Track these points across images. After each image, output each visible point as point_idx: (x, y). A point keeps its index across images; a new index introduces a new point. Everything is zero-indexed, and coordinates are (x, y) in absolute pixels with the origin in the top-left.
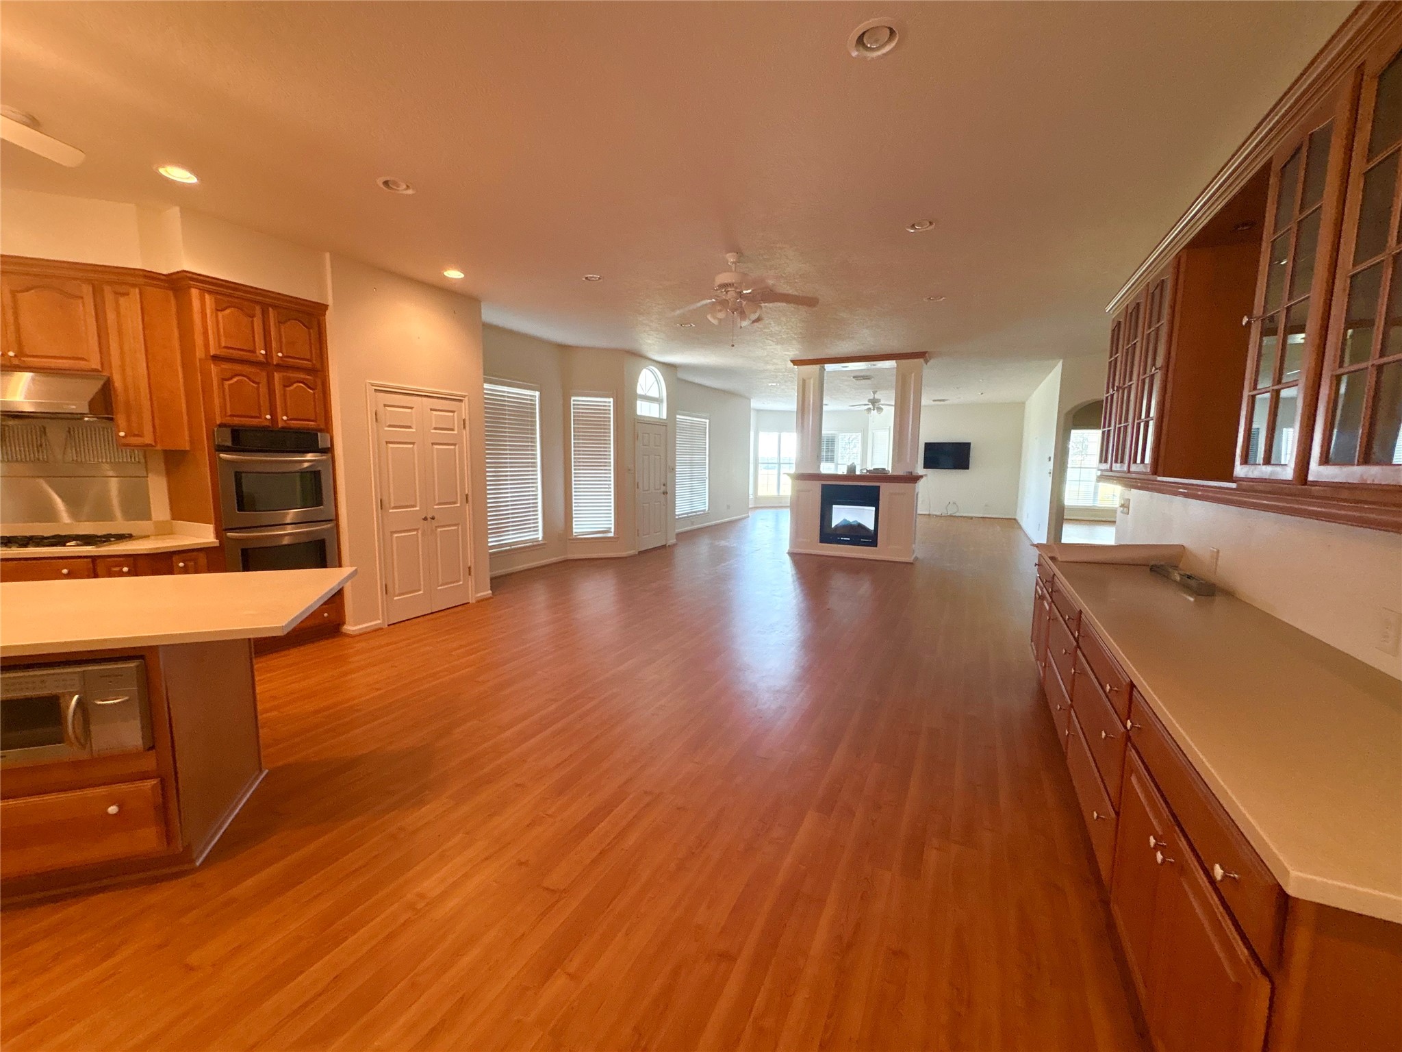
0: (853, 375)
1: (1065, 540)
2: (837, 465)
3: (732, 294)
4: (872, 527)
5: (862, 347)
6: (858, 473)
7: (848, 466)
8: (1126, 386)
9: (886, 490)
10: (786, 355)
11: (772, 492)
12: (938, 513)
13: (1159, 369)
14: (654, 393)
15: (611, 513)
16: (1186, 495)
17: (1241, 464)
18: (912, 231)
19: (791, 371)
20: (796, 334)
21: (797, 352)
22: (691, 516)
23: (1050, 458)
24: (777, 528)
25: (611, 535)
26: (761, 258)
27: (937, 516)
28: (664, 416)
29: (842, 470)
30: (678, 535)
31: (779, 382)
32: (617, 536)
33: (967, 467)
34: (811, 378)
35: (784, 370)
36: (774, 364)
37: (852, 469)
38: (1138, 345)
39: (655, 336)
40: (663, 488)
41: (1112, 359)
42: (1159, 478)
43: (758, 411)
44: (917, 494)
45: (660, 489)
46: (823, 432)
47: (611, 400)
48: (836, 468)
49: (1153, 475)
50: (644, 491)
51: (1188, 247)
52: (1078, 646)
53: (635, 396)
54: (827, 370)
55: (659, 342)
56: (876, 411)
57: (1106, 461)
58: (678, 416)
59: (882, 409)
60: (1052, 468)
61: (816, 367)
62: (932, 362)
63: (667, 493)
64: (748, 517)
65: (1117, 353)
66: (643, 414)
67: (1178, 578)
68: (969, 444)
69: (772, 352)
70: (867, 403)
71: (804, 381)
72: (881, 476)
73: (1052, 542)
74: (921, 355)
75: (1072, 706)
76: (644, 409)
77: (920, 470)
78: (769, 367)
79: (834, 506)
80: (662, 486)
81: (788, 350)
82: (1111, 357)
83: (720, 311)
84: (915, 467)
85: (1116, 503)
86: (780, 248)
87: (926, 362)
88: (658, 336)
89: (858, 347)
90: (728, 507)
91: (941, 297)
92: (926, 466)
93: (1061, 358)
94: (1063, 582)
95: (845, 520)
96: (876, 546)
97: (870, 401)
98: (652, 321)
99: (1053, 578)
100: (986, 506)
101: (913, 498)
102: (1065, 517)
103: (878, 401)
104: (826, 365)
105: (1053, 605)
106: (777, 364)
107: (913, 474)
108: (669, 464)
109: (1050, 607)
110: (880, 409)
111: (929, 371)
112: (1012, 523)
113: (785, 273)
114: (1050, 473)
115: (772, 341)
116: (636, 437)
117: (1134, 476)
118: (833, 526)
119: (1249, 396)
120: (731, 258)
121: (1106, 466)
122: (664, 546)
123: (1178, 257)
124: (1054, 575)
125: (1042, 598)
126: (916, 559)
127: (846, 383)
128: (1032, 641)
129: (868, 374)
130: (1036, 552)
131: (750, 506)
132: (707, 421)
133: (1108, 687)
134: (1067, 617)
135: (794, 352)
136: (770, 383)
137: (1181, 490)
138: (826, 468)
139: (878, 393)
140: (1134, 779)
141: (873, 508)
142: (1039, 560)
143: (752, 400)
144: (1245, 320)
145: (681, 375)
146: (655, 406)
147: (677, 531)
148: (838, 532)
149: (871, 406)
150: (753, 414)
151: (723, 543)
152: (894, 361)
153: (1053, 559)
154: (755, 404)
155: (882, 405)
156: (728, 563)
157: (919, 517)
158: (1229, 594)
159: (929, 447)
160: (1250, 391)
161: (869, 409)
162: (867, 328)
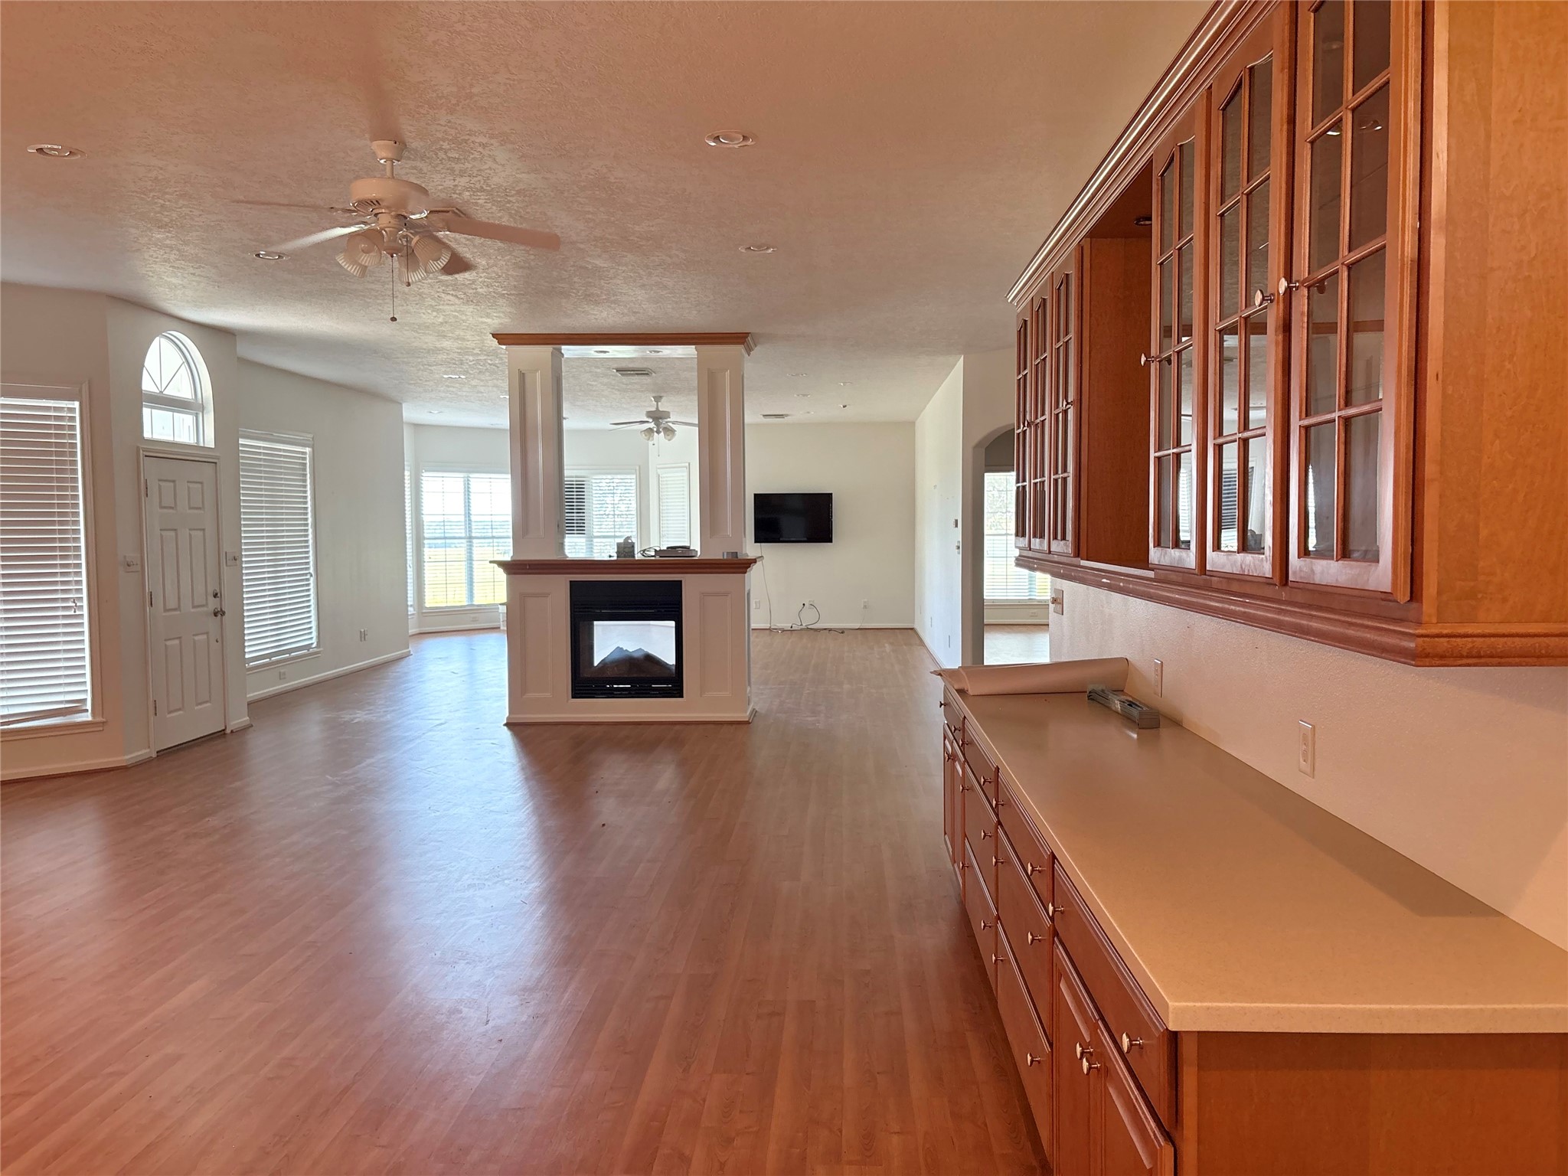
0: (615, 366)
1: (989, 660)
2: (591, 538)
3: (385, 220)
4: (671, 660)
5: (633, 319)
6: (638, 556)
7: (619, 545)
8: (1038, 421)
9: (693, 587)
10: (483, 323)
11: (457, 598)
12: (787, 626)
13: (1071, 403)
14: (181, 389)
15: (83, 667)
16: (1111, 588)
17: (1154, 547)
18: (713, 144)
19: (495, 353)
20: (505, 288)
21: (507, 320)
22: (278, 662)
23: (956, 521)
24: (472, 676)
25: (87, 717)
26: (441, 155)
27: (783, 631)
28: (210, 442)
29: (605, 551)
30: (252, 705)
31: (466, 372)
32: (99, 719)
33: (828, 539)
34: (537, 371)
35: (477, 351)
36: (458, 338)
37: (626, 549)
38: (1048, 360)
39: (192, 270)
40: (213, 604)
41: (1020, 376)
42: (1084, 563)
43: (417, 426)
44: (749, 594)
45: (206, 605)
46: (566, 473)
47: (76, 405)
48: (590, 548)
49: (1075, 556)
50: (166, 610)
51: (1091, 234)
52: (999, 823)
53: (139, 399)
54: (565, 356)
55: (199, 283)
56: (662, 433)
57: (1024, 535)
58: (241, 441)
59: (673, 431)
60: (961, 540)
61: (545, 351)
62: (757, 351)
63: (223, 613)
64: (408, 655)
65: (1025, 368)
66: (156, 437)
67: (1118, 706)
68: (828, 497)
69: (455, 317)
70: (646, 419)
71: (522, 376)
72: (678, 560)
73: (969, 663)
74: (739, 338)
75: (998, 918)
76: (158, 426)
77: (751, 548)
78: (446, 344)
79: (595, 623)
80: (211, 598)
81: (488, 316)
82: (1019, 373)
83: (366, 251)
84: (741, 545)
85: (1047, 596)
86: (484, 146)
87: (749, 350)
88: (198, 272)
89: (626, 319)
90: (363, 636)
91: (768, 248)
92: (758, 539)
93: (960, 354)
94: (977, 730)
95: (619, 649)
96: (681, 696)
97: (649, 414)
98: (186, 243)
99: (964, 723)
100: (865, 607)
101: (742, 603)
102: (986, 621)
103: (666, 415)
104: (563, 347)
105: (966, 765)
106: (463, 339)
107: (739, 557)
108: (226, 547)
109: (963, 769)
110: (669, 432)
111: (754, 365)
112: (909, 635)
113: (488, 185)
114: (958, 548)
115: (456, 296)
116: (142, 490)
117: (1056, 558)
118: (596, 663)
119: (1155, 457)
120: (382, 150)
121: (1023, 542)
122: (221, 734)
123: (1080, 247)
124: (965, 717)
125: (951, 758)
126: (754, 713)
127: (605, 380)
128: (945, 834)
129: (645, 365)
130: (939, 683)
131: (411, 631)
132: (308, 450)
133: (1030, 868)
134: (983, 780)
135: (500, 319)
136: (446, 373)
137: (1104, 580)
138: (575, 548)
139: (663, 399)
140: (1063, 986)
141: (672, 623)
142: (945, 697)
143: (404, 405)
144: (1143, 359)
145: (244, 350)
146: (186, 420)
147: (252, 695)
148: (609, 674)
149: (652, 425)
150: (407, 435)
151: (360, 716)
152: (694, 347)
153: (962, 692)
154: (411, 413)
155: (673, 423)
156: (380, 756)
157: (756, 633)
158: (1176, 723)
159: (761, 500)
160: (1155, 452)
161: (650, 430)
162: (643, 286)
